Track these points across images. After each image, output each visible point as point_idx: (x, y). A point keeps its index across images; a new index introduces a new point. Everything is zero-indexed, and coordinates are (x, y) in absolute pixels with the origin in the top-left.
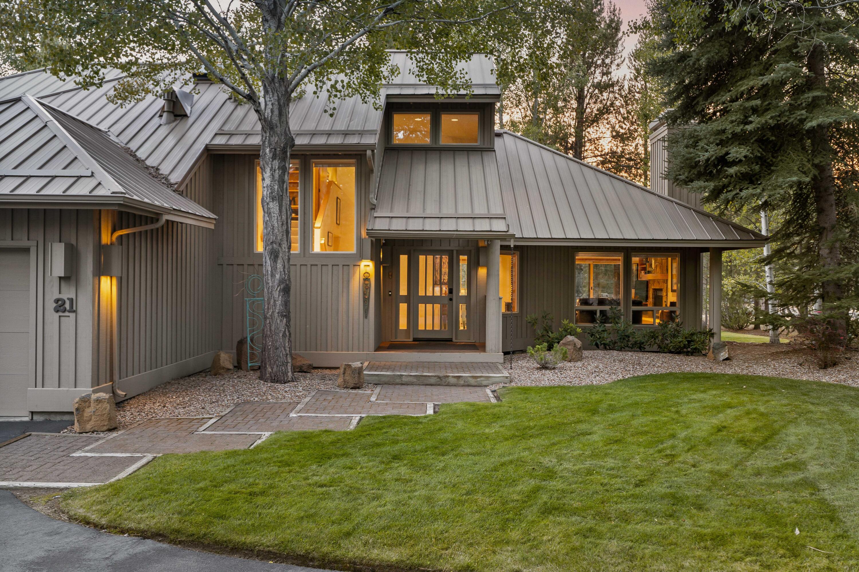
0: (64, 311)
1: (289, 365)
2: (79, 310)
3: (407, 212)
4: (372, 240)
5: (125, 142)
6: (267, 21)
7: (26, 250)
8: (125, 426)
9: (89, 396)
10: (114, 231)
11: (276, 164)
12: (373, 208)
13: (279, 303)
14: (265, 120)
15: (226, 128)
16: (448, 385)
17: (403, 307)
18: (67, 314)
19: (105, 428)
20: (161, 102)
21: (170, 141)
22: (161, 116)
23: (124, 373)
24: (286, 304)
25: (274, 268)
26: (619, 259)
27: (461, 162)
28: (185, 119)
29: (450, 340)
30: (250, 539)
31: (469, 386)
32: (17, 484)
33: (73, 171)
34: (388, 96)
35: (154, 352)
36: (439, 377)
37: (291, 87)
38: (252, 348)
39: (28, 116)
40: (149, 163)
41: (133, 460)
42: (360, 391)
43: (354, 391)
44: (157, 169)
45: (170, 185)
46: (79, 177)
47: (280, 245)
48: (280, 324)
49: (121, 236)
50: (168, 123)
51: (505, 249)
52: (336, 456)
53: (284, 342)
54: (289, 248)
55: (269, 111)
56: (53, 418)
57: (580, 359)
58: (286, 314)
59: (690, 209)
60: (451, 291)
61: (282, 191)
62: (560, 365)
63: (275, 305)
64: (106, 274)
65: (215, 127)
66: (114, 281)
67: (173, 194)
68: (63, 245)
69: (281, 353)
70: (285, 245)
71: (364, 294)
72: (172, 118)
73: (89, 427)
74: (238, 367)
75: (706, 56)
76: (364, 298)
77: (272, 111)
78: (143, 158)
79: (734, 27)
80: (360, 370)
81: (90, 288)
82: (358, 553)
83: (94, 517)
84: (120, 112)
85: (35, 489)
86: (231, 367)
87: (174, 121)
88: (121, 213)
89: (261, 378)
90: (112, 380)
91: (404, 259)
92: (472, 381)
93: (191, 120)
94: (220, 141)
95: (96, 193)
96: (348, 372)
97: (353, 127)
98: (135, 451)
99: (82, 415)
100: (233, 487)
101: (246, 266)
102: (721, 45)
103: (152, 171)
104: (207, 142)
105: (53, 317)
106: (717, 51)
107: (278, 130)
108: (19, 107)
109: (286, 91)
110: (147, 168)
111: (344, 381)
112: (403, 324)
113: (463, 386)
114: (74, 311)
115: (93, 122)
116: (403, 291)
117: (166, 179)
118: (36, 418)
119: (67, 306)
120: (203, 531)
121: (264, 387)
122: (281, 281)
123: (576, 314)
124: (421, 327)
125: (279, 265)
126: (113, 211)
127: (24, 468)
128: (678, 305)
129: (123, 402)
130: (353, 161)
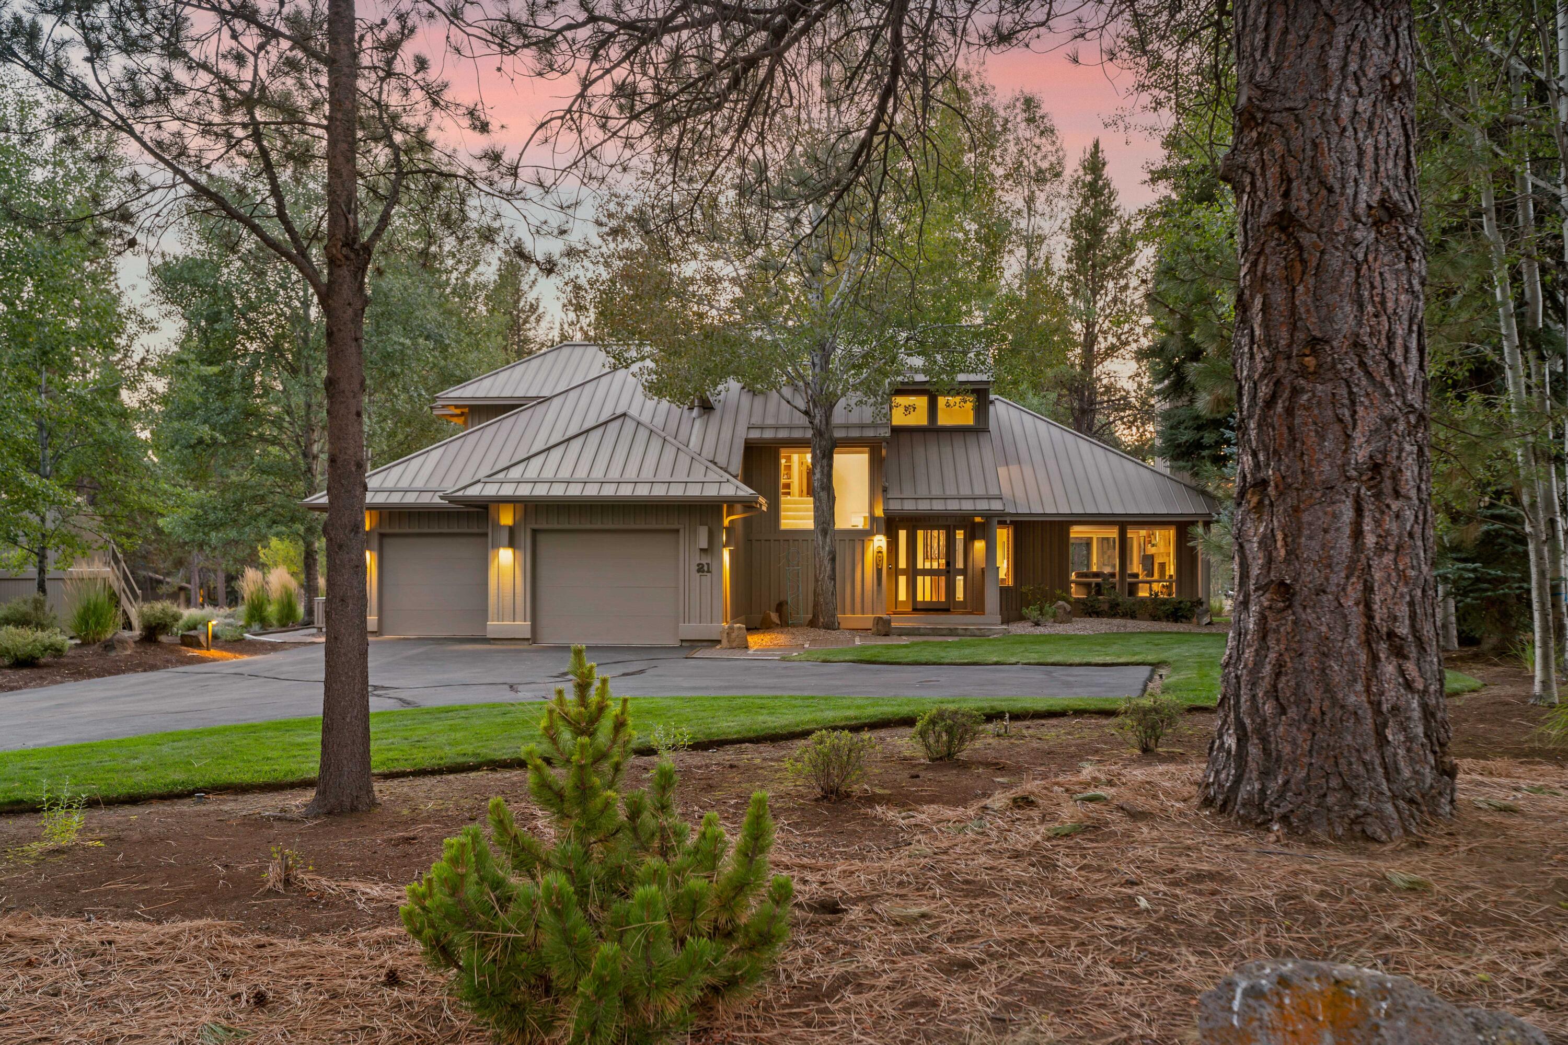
0: (703, 572)
2: (714, 571)
3: (915, 493)
7: (678, 531)
8: (751, 647)
9: (733, 625)
11: (825, 462)
12: (886, 491)
13: (828, 569)
17: (902, 580)
18: (705, 574)
22: (694, 410)
24: (833, 570)
25: (824, 542)
26: (1113, 533)
27: (958, 442)
28: (714, 410)
29: (947, 609)
46: (720, 483)
47: (828, 524)
50: (700, 416)
51: (1002, 523)
56: (696, 644)
57: (1071, 621)
58: (834, 577)
60: (948, 564)
62: (1049, 624)
64: (727, 547)
65: (744, 420)
68: (706, 527)
69: (831, 607)
70: (831, 525)
71: (878, 565)
72: (703, 410)
76: (878, 568)
77: (820, 421)
87: (705, 414)
89: (815, 627)
91: (904, 535)
93: (720, 412)
94: (753, 435)
95: (739, 494)
104: (743, 436)
105: (695, 575)
111: (877, 630)
112: (902, 596)
114: (710, 572)
116: (903, 565)
118: (685, 644)
119: (706, 568)
122: (830, 552)
123: (1071, 586)
124: (920, 598)
125: (828, 540)
128: (1174, 578)
130: (866, 449)
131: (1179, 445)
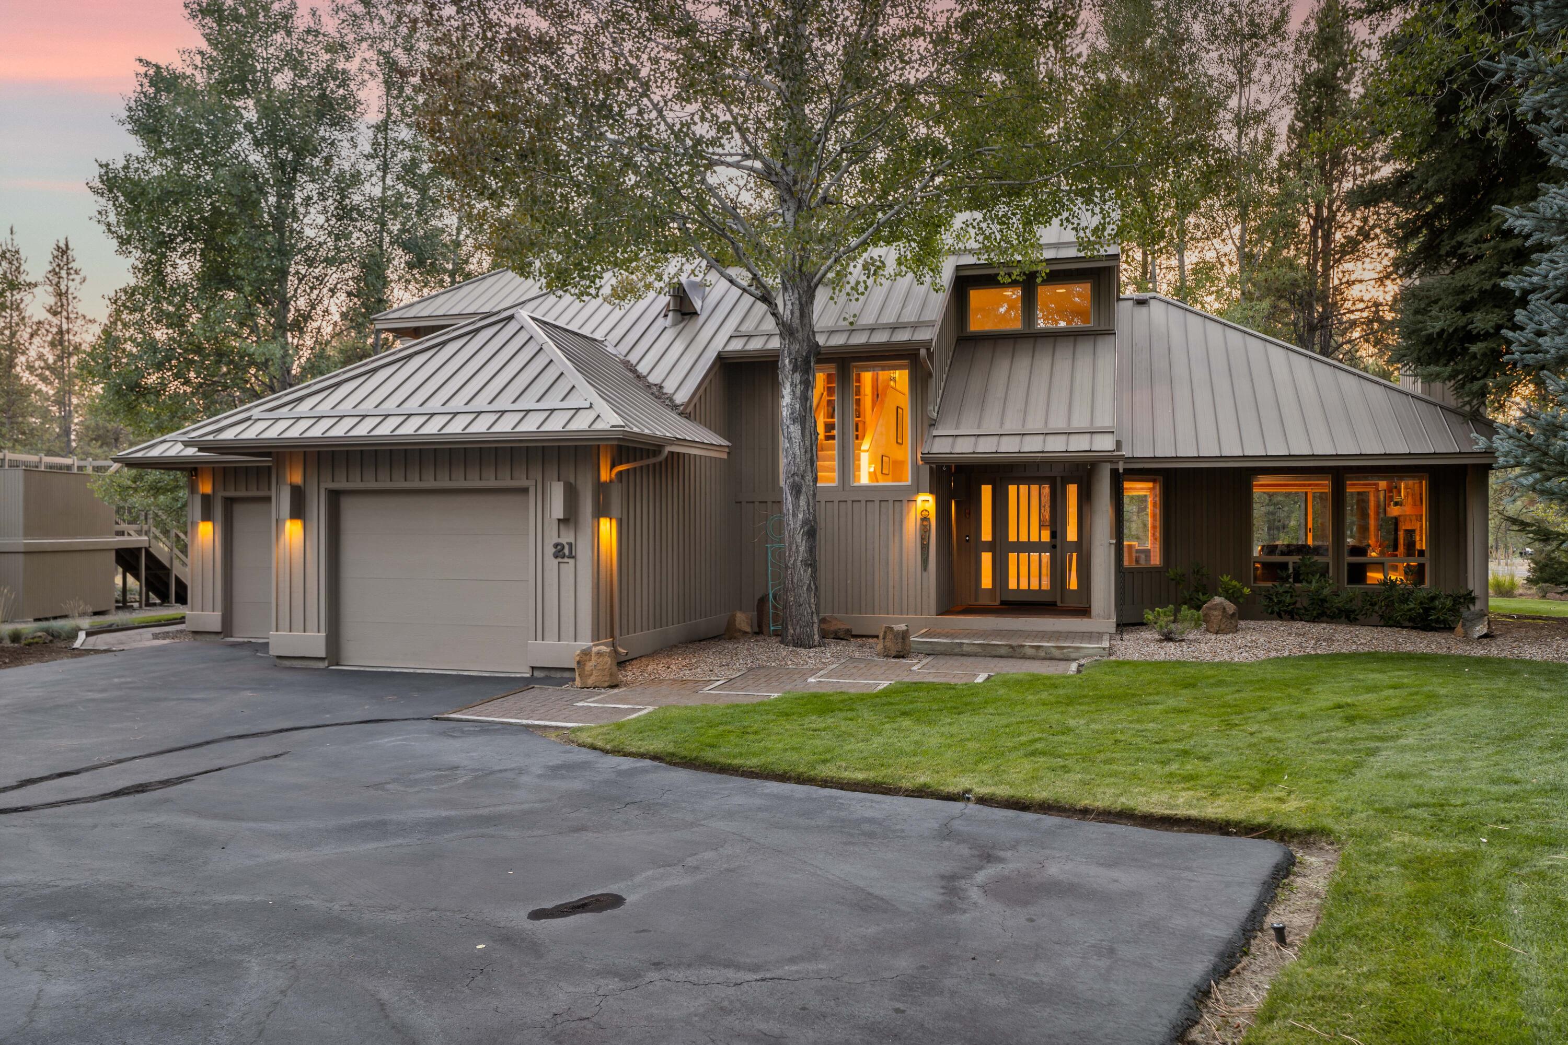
0: (563, 557)
1: (816, 626)
2: (579, 556)
3: (979, 427)
4: (931, 468)
5: (624, 353)
6: (785, 201)
7: (525, 491)
8: (626, 684)
9: (590, 648)
10: (613, 466)
11: (797, 377)
12: (933, 424)
13: (802, 549)
14: (784, 324)
15: (743, 328)
16: (1024, 657)
17: (986, 558)
18: (566, 560)
19: (606, 684)
20: (664, 300)
21: (678, 347)
22: (666, 316)
23: (625, 630)
24: (811, 550)
25: (796, 506)
27: (1063, 354)
28: (695, 317)
29: (1054, 604)
30: (737, 762)
31: (1051, 659)
32: (529, 722)
33: (571, 402)
34: (958, 268)
35: (658, 607)
36: (1011, 647)
37: (815, 280)
38: (775, 608)
39: (522, 337)
40: (652, 379)
41: (634, 710)
42: (904, 661)
43: (897, 660)
44: (661, 387)
45: (674, 407)
46: (578, 409)
47: (803, 477)
48: (805, 575)
49: (621, 472)
50: (675, 324)
51: (1140, 473)
52: (840, 710)
53: (809, 597)
54: (815, 480)
55: (788, 312)
56: (554, 674)
57: (1236, 630)
58: (812, 563)
59: (1435, 405)
60: (1053, 535)
61: (805, 411)
62: (1191, 637)
63: (798, 552)
64: (605, 516)
65: (729, 328)
66: (614, 523)
67: (678, 418)
68: (562, 483)
69: (806, 611)
70: (809, 477)
71: (922, 539)
72: (679, 317)
73: (590, 682)
74: (759, 631)
75: (1435, 177)
76: (922, 544)
77: (792, 313)
78: (645, 374)
79: (1473, 133)
80: (905, 635)
81: (589, 531)
82: (830, 774)
83: (600, 744)
84: (618, 314)
85: (546, 727)
86: (748, 629)
87: (681, 322)
88: (620, 448)
89: (782, 642)
90: (612, 636)
91: (986, 491)
92: (1057, 653)
93: (702, 319)
94: (736, 345)
95: (595, 427)
96: (890, 636)
97: (905, 319)
98: (637, 704)
99: (583, 669)
100: (728, 728)
101: (770, 504)
102: (1464, 156)
103: (655, 389)
104: (720, 348)
105: (552, 563)
106: (1455, 167)
107: (800, 335)
108: (512, 327)
109: (809, 286)
110: (649, 386)
111: (885, 647)
112: (987, 582)
113: (1044, 659)
114: (574, 557)
115: (586, 331)
116: (986, 535)
117: (671, 400)
118: (537, 674)
119: (566, 551)
120: (695, 754)
121: (784, 651)
122: (805, 522)
123: (1256, 569)
124: (1012, 585)
125: (803, 502)
126: (612, 446)
127: (533, 711)
128: (1427, 554)
129: (624, 662)
130: (906, 362)
131: (1429, 340)
